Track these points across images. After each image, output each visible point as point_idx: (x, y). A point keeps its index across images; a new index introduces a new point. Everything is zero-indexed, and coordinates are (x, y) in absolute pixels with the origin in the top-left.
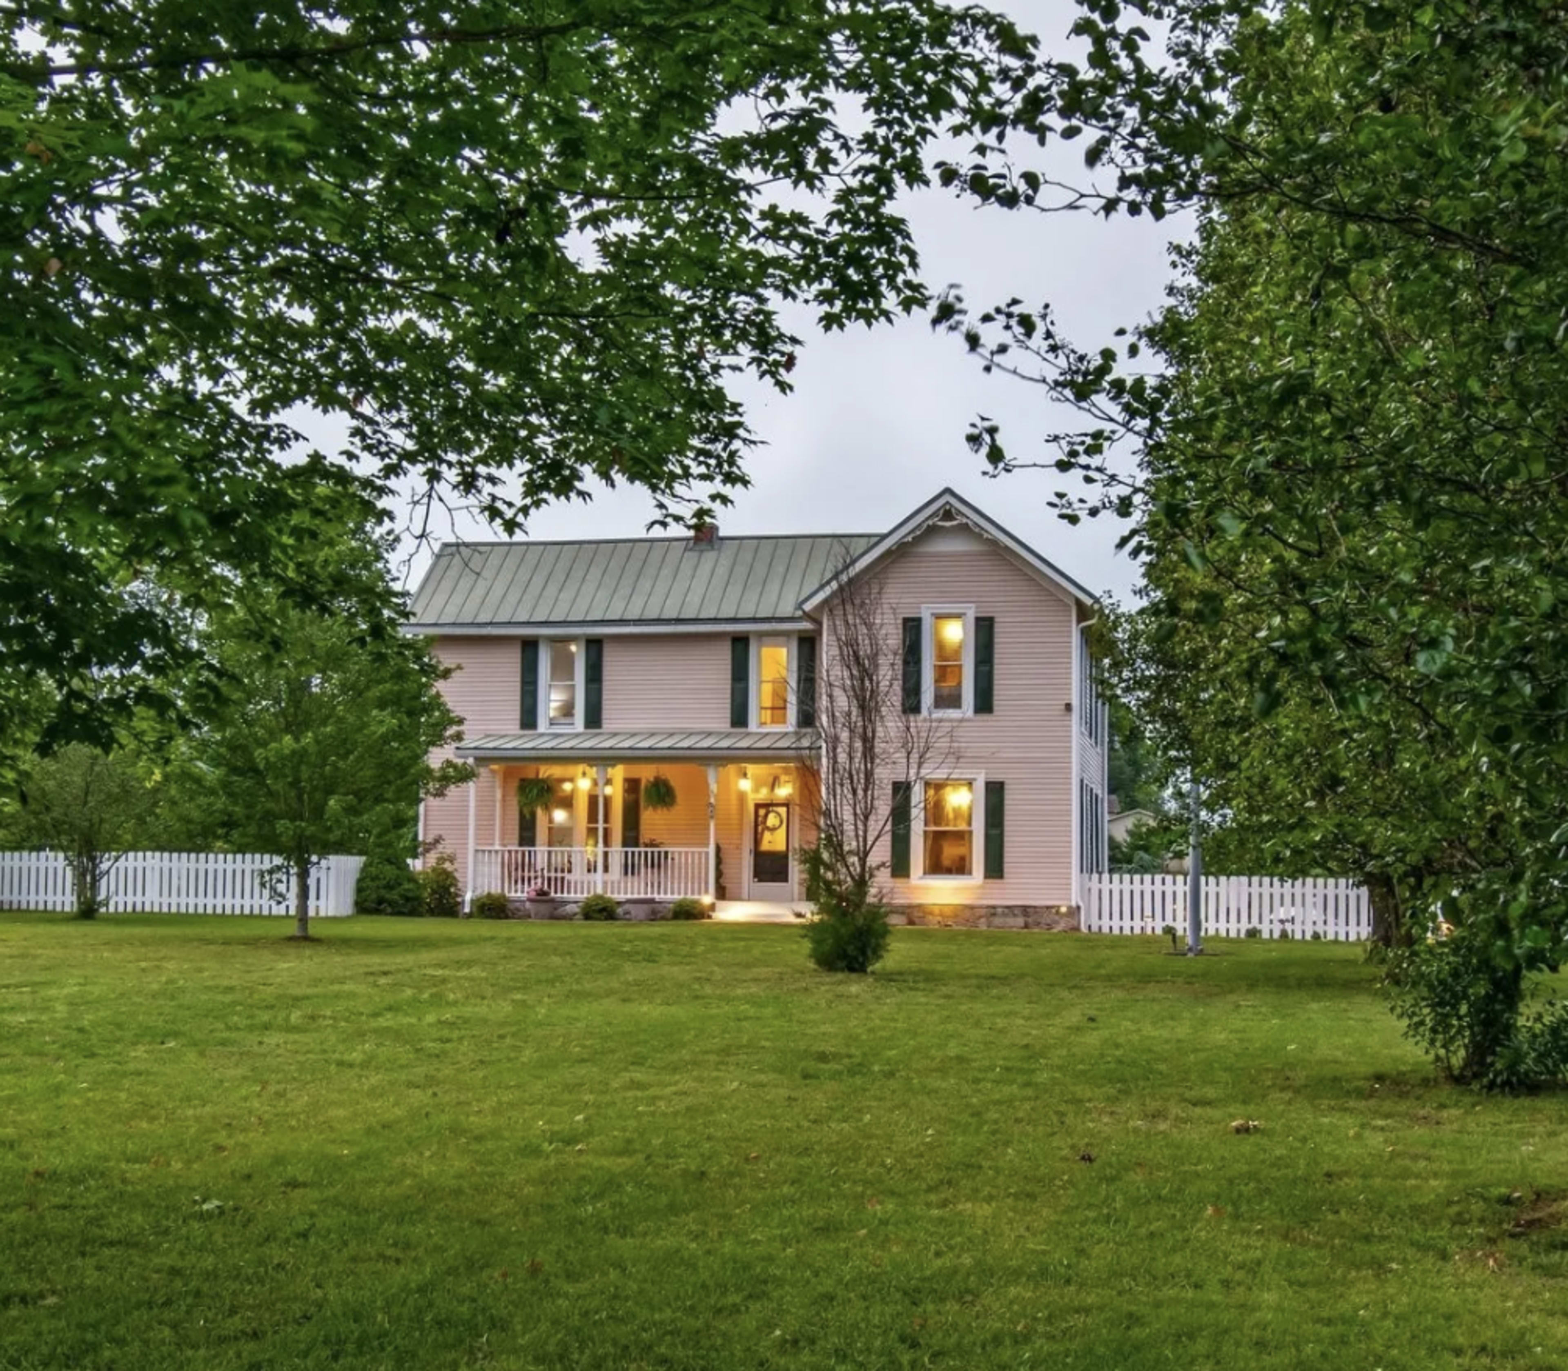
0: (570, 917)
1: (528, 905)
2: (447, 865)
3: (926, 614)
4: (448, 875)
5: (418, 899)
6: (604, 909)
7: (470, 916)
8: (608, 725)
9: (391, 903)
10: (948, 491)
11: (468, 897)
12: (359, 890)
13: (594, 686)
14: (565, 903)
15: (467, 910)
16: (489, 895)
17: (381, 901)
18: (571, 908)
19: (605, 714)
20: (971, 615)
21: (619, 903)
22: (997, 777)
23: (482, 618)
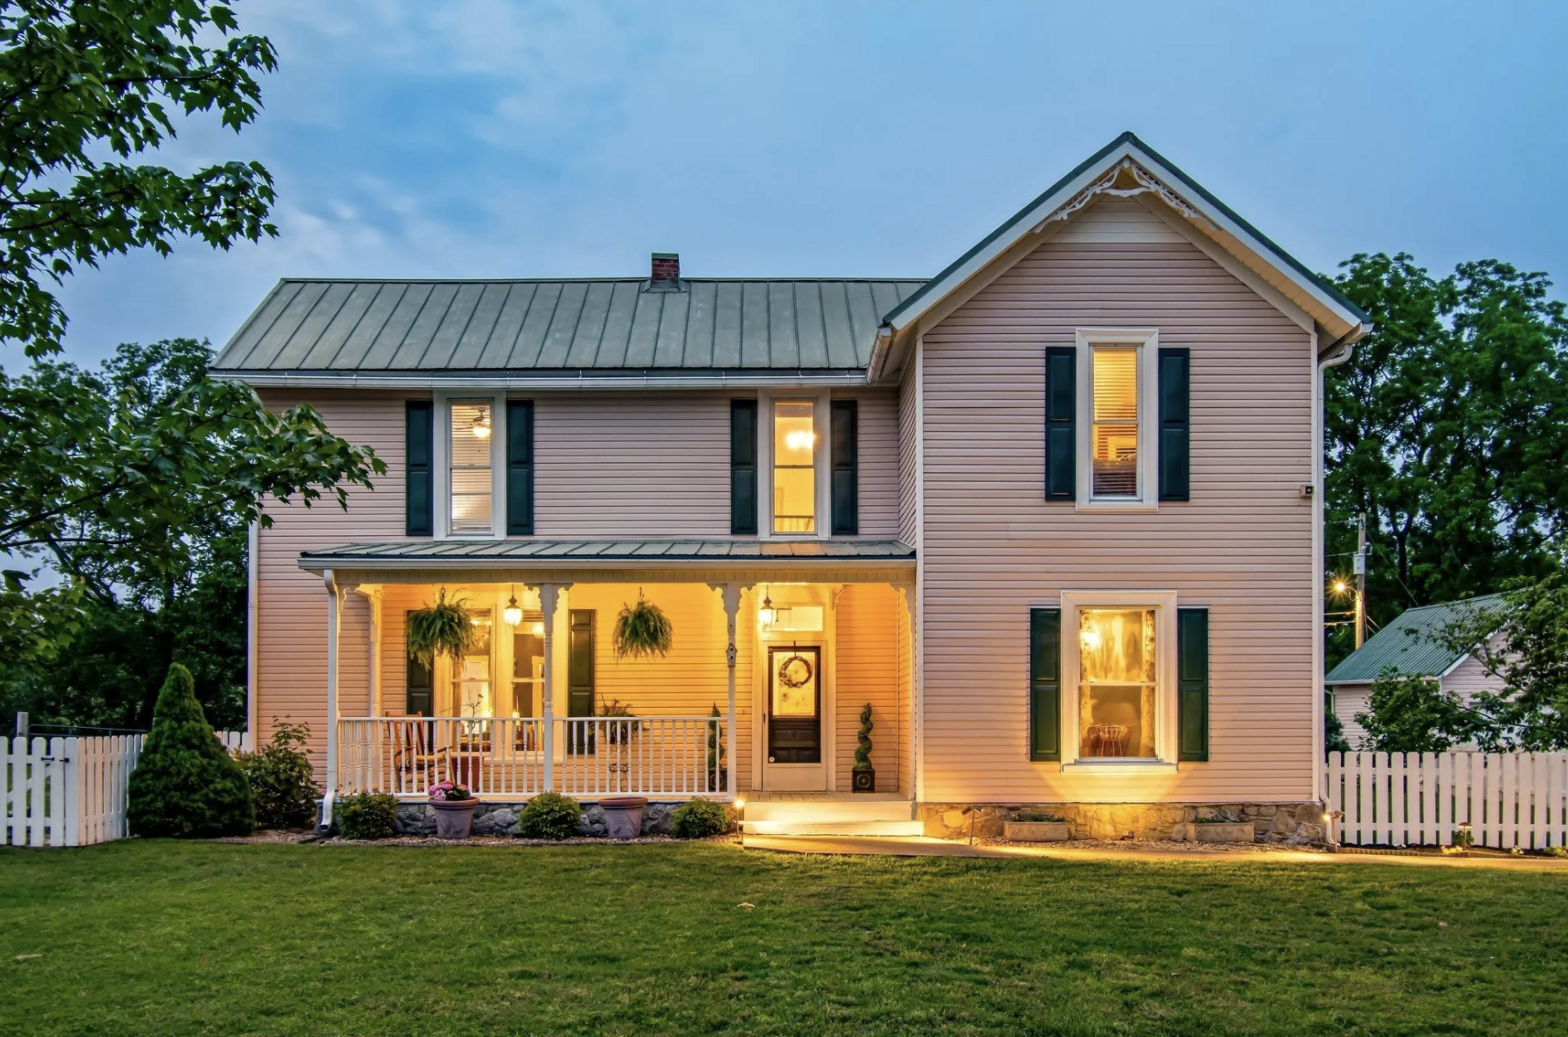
0: (499, 831)
1: (430, 811)
2: (294, 745)
3: (1081, 344)
4: (292, 759)
5: (241, 804)
6: (563, 819)
7: (332, 831)
8: (544, 529)
9: (189, 815)
10: (1127, 137)
11: (329, 798)
12: (135, 793)
13: (521, 471)
14: (491, 806)
15: (326, 821)
16: (364, 799)
17: (172, 810)
18: (502, 815)
19: (539, 513)
20: (1152, 343)
21: (584, 806)
22: (1194, 602)
23: (342, 363)
